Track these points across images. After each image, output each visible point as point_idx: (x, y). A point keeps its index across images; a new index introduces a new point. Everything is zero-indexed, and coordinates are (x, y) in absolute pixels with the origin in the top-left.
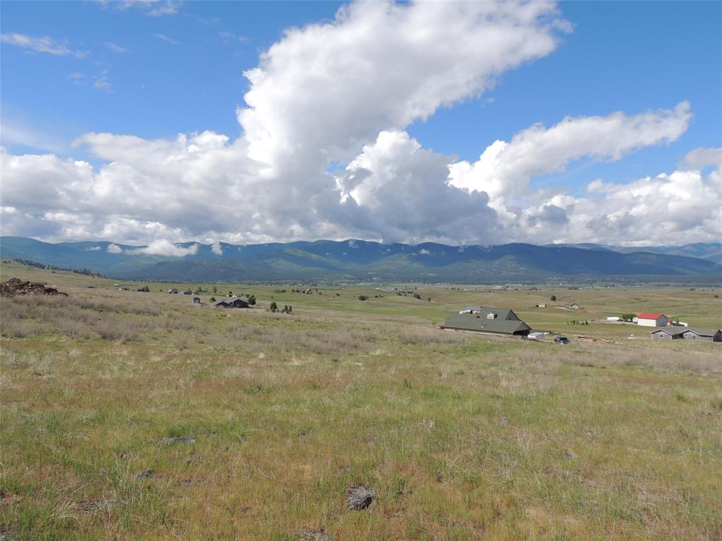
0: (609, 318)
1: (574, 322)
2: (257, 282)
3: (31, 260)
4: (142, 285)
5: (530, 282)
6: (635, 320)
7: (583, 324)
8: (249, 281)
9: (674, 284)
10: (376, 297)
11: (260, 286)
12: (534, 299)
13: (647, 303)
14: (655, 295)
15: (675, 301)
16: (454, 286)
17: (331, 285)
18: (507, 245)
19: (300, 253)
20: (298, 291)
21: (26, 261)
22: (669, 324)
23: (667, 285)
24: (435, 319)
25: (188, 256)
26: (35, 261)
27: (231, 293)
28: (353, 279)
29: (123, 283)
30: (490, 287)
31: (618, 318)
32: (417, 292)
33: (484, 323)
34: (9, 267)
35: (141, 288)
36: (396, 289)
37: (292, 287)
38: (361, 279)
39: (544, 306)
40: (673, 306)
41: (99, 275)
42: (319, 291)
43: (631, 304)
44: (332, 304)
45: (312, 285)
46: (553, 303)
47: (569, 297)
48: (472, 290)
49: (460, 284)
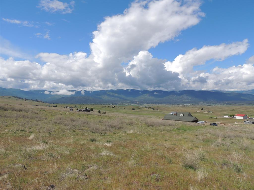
0: (224, 116)
1: (212, 117)
2: (96, 104)
3: (18, 96)
4: (55, 105)
5: (193, 103)
6: (235, 117)
7: (215, 118)
8: (93, 104)
9: (245, 104)
10: (138, 109)
11: (97, 105)
12: (195, 109)
13: (237, 111)
14: (240, 108)
15: (248, 110)
16: (166, 105)
17: (122, 105)
18: (184, 91)
19: (111, 93)
20: (110, 107)
21: (17, 97)
22: (248, 118)
23: (243, 104)
24: (159, 116)
25: (72, 95)
26: (19, 97)
27: (86, 107)
28: (129, 103)
29: (49, 104)
30: (179, 105)
31: (228, 116)
32: (153, 107)
33: (180, 118)
34: (10, 99)
35: (54, 106)
36: (145, 106)
37: (108, 106)
38: (133, 103)
39: (199, 112)
40: (247, 112)
41: (41, 102)
42: (117, 107)
43: (231, 111)
44: (122, 111)
45: (115, 105)
46: (202, 111)
47: (208, 109)
48: (172, 106)
49: (168, 104)
